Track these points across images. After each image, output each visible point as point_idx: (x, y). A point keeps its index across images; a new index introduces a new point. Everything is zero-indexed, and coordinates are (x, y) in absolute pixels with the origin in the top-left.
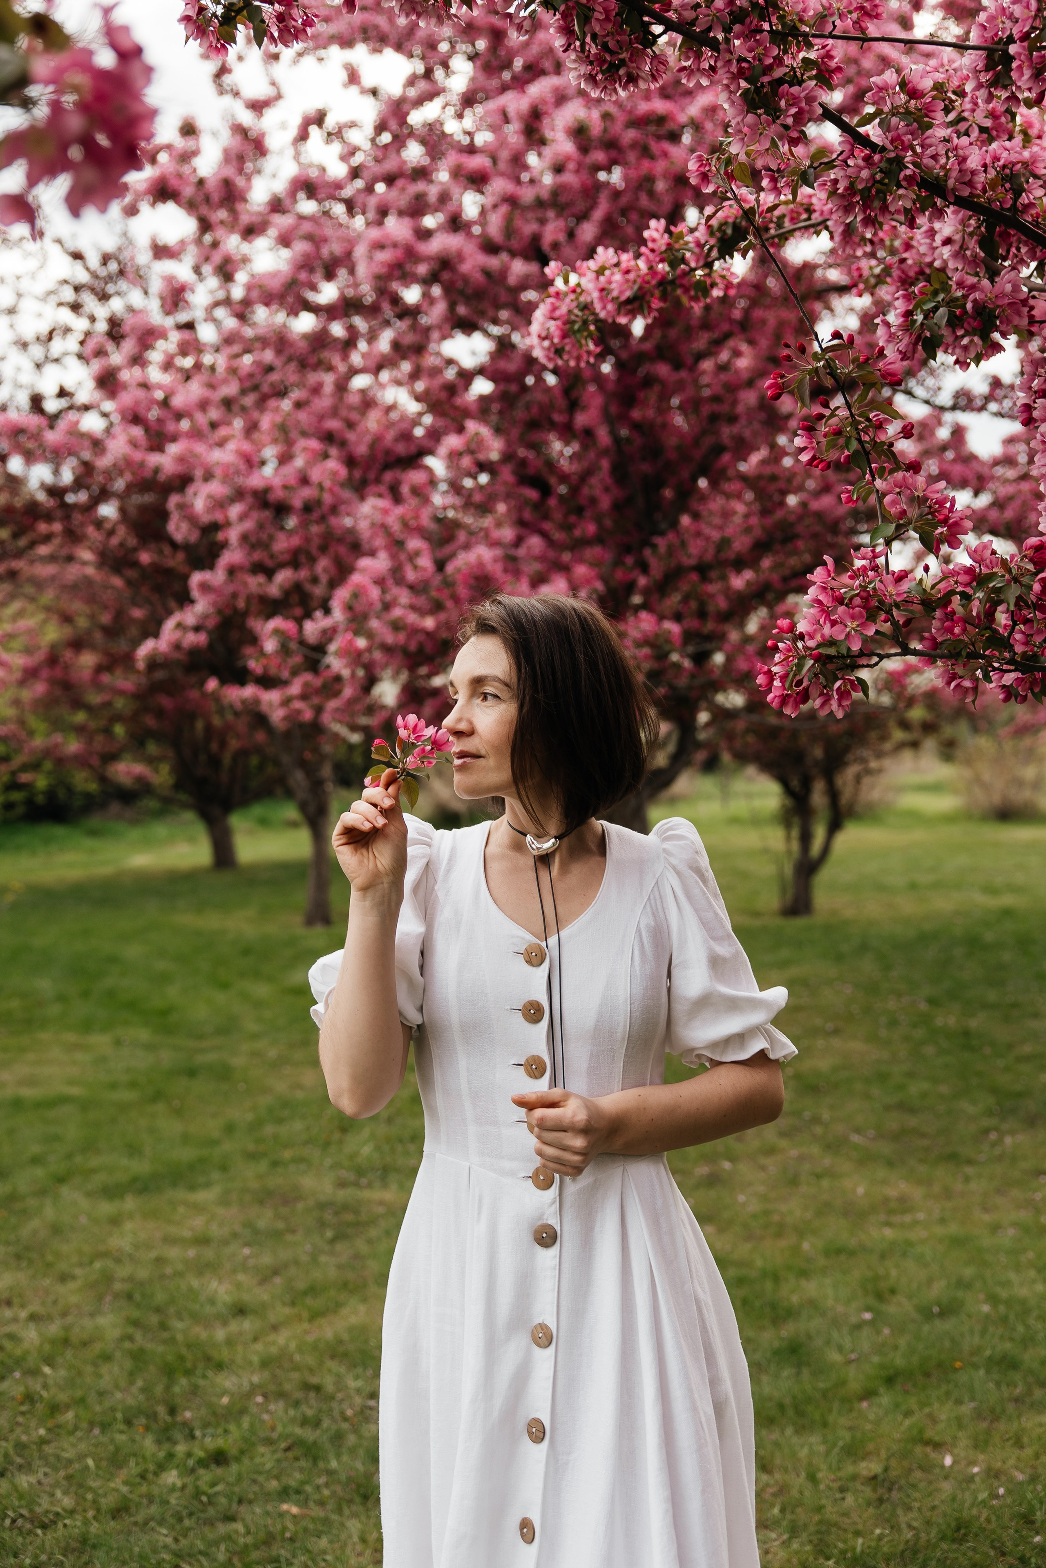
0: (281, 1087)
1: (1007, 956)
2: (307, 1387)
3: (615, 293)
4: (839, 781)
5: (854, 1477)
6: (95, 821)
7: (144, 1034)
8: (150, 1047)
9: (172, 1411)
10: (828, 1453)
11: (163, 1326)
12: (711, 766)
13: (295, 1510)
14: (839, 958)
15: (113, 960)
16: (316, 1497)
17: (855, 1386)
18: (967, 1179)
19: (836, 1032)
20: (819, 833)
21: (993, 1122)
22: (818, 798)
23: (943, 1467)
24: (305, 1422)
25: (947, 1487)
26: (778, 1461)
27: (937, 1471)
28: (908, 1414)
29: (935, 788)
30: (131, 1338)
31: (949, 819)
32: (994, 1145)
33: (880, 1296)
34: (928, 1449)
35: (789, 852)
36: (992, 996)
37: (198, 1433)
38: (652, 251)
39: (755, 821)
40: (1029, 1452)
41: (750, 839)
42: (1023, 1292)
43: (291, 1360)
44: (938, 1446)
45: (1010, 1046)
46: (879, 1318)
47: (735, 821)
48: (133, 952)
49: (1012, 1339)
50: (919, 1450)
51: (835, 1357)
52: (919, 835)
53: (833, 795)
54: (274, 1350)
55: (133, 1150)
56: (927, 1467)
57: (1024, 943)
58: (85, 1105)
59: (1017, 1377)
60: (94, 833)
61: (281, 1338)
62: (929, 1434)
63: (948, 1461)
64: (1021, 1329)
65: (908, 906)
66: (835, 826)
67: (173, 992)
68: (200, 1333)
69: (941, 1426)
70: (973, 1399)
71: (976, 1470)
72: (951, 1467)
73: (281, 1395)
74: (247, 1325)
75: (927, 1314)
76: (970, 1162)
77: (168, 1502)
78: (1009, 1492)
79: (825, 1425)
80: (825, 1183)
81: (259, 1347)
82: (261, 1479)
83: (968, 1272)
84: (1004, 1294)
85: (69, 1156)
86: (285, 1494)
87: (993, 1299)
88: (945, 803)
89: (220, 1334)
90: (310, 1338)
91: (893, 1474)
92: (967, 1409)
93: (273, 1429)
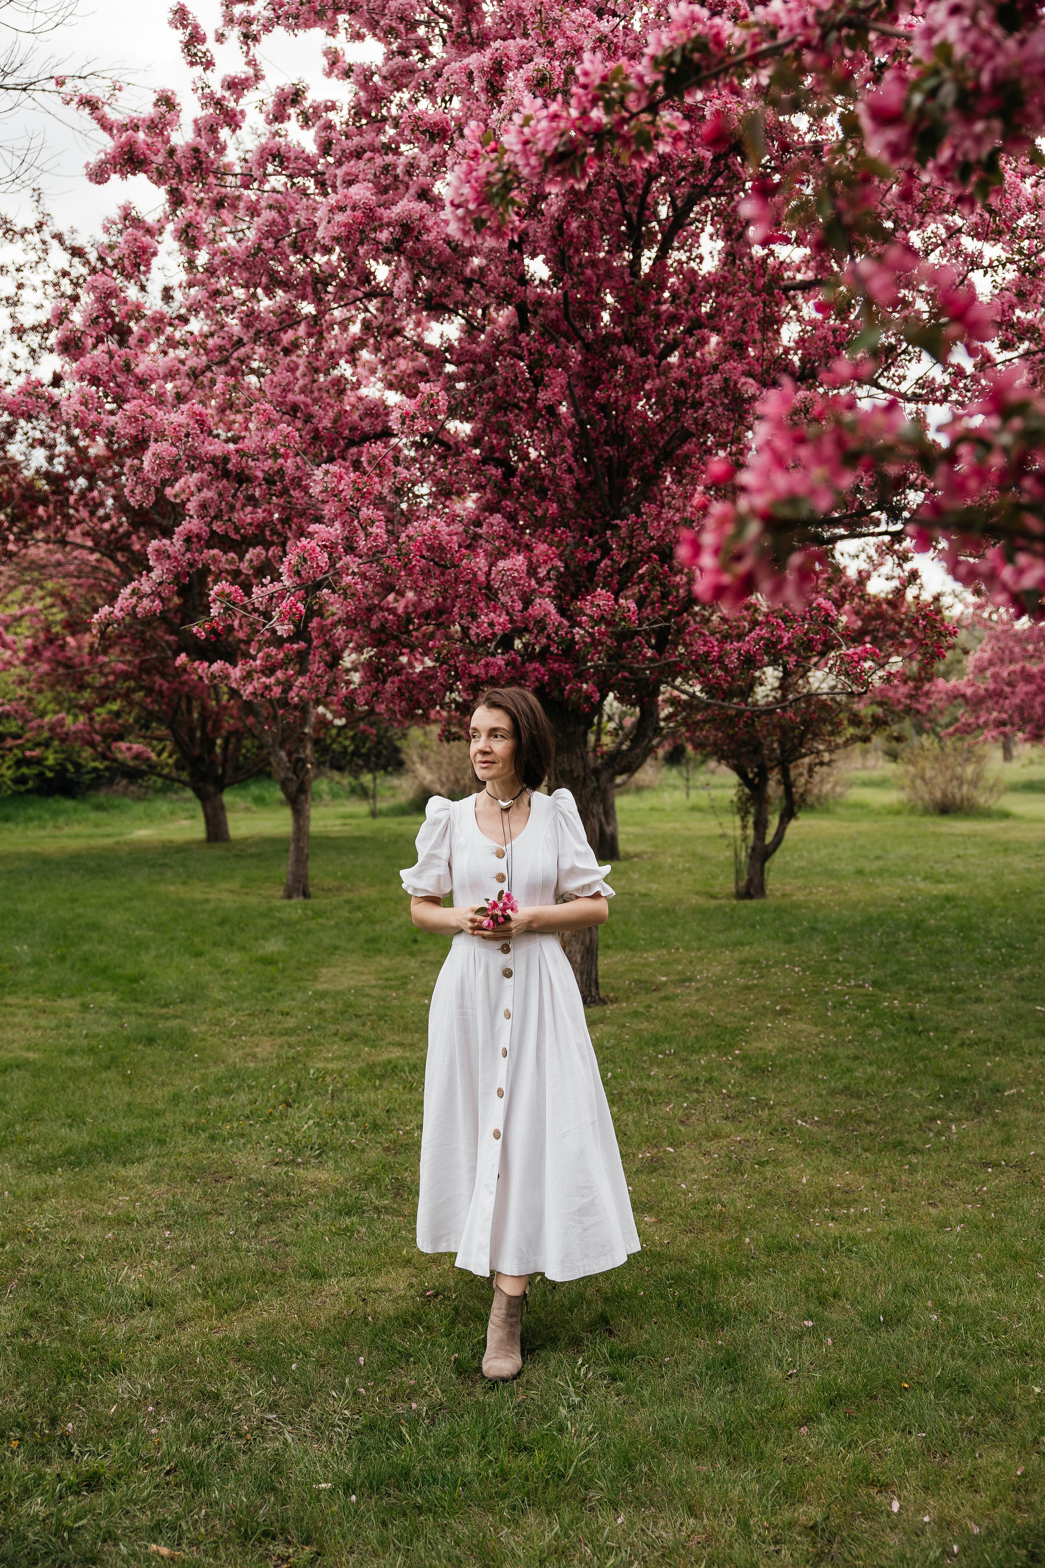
0: (234, 1056)
1: (949, 941)
2: (204, 1395)
3: (540, 145)
4: (793, 774)
5: (791, 1525)
6: (101, 797)
7: (111, 1000)
8: (114, 1013)
9: (54, 1422)
10: (762, 1495)
11: (63, 1319)
12: (675, 758)
13: (165, 1551)
14: (790, 939)
15: (94, 926)
16: (192, 1535)
17: (794, 1409)
18: (913, 1170)
19: (785, 1012)
20: (774, 821)
21: (939, 1109)
22: (774, 788)
23: (889, 1514)
24: (194, 1439)
25: (893, 1540)
26: (707, 1503)
27: (883, 1518)
28: (851, 1446)
29: (880, 784)
30: (26, 1333)
31: (894, 812)
32: (939, 1134)
33: (822, 1302)
34: (873, 1491)
35: (745, 839)
36: (935, 980)
37: (75, 1449)
38: (585, 87)
39: (714, 809)
40: (983, 1498)
41: (710, 826)
42: (973, 1300)
43: (193, 1362)
44: (884, 1487)
45: (955, 1031)
46: (822, 1327)
47: (694, 809)
48: (114, 919)
49: (963, 1356)
50: (862, 1491)
51: (773, 1372)
52: (865, 825)
53: (788, 785)
54: (174, 1350)
55: (75, 1119)
56: (872, 1513)
57: (965, 928)
58: (38, 1071)
59: (970, 1401)
60: (99, 808)
61: (184, 1337)
62: (876, 1471)
63: (895, 1506)
64: (972, 1343)
65: (856, 892)
66: (788, 815)
67: (146, 958)
68: (102, 1327)
69: (888, 1463)
70: (921, 1429)
71: (926, 1519)
72: (899, 1513)
73: (174, 1404)
74: (151, 1321)
75: (872, 1322)
76: (915, 1151)
77: (25, 1538)
78: (963, 1549)
79: (761, 1456)
80: (769, 1170)
81: (159, 1346)
82: (134, 1509)
83: (916, 1274)
84: (953, 1302)
85: (9, 1125)
86: (156, 1530)
87: (942, 1307)
88: (890, 797)
89: (121, 1330)
90: (215, 1337)
91: (834, 1521)
92: (915, 1440)
93: (158, 1448)
